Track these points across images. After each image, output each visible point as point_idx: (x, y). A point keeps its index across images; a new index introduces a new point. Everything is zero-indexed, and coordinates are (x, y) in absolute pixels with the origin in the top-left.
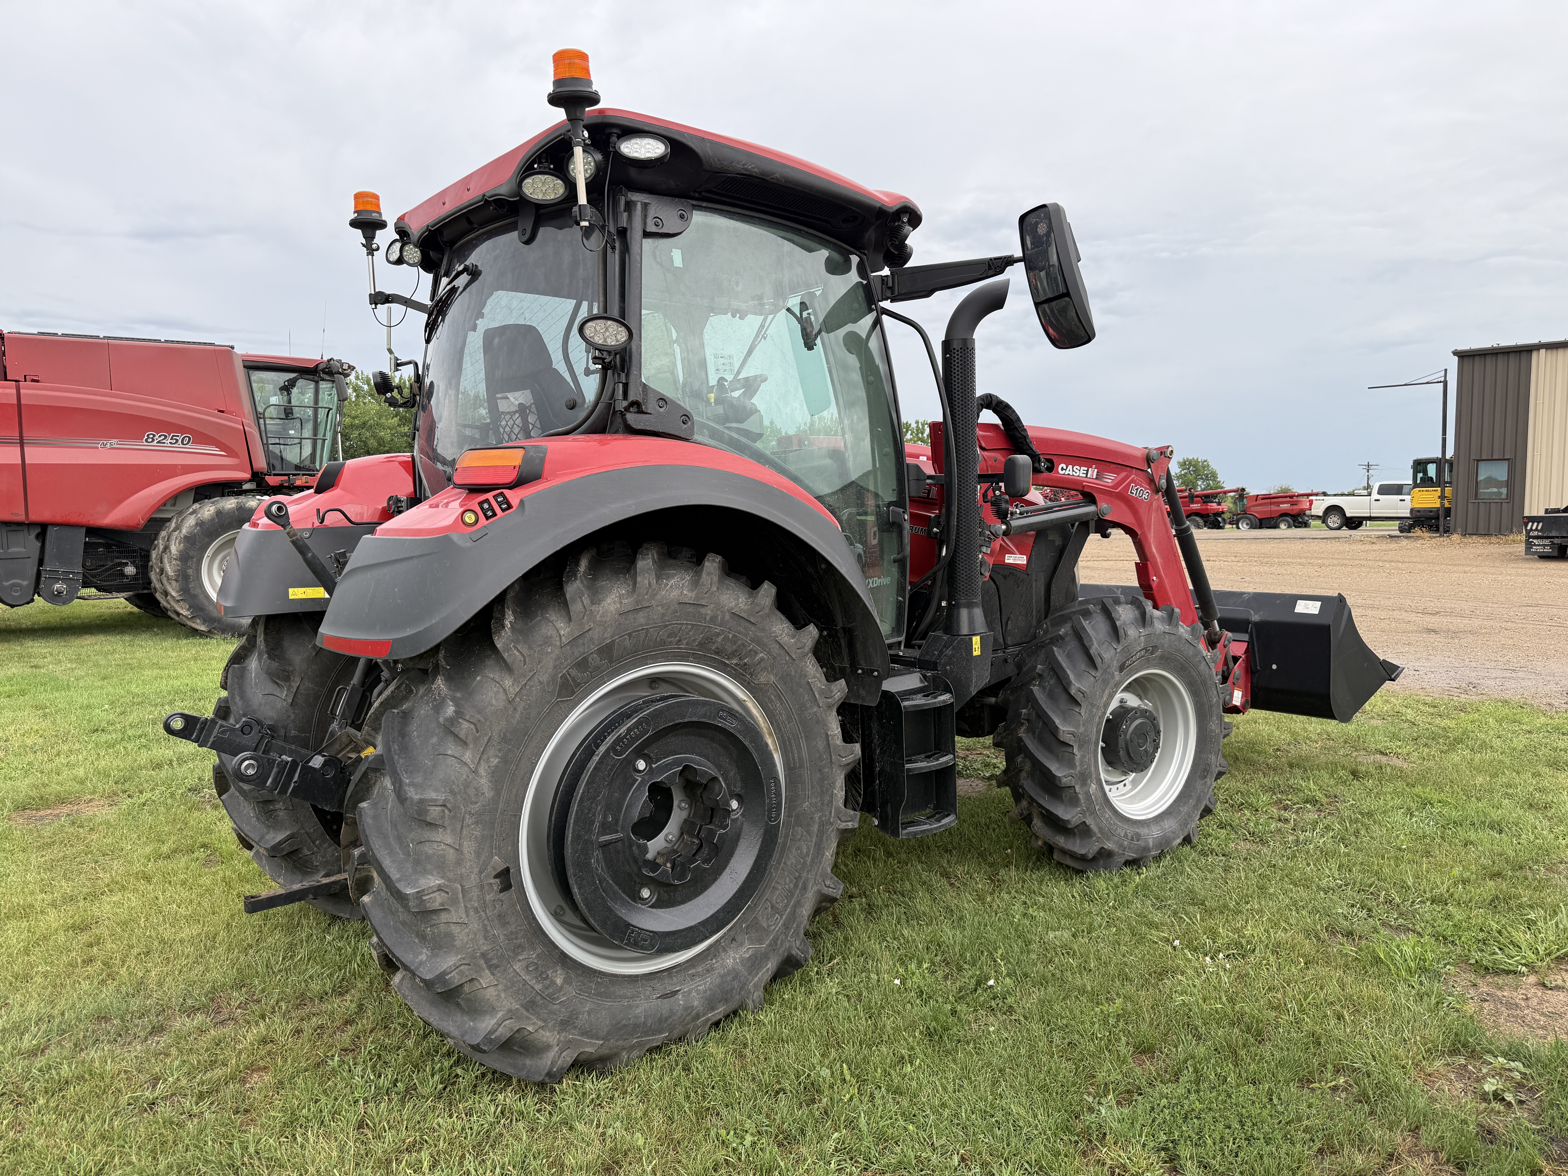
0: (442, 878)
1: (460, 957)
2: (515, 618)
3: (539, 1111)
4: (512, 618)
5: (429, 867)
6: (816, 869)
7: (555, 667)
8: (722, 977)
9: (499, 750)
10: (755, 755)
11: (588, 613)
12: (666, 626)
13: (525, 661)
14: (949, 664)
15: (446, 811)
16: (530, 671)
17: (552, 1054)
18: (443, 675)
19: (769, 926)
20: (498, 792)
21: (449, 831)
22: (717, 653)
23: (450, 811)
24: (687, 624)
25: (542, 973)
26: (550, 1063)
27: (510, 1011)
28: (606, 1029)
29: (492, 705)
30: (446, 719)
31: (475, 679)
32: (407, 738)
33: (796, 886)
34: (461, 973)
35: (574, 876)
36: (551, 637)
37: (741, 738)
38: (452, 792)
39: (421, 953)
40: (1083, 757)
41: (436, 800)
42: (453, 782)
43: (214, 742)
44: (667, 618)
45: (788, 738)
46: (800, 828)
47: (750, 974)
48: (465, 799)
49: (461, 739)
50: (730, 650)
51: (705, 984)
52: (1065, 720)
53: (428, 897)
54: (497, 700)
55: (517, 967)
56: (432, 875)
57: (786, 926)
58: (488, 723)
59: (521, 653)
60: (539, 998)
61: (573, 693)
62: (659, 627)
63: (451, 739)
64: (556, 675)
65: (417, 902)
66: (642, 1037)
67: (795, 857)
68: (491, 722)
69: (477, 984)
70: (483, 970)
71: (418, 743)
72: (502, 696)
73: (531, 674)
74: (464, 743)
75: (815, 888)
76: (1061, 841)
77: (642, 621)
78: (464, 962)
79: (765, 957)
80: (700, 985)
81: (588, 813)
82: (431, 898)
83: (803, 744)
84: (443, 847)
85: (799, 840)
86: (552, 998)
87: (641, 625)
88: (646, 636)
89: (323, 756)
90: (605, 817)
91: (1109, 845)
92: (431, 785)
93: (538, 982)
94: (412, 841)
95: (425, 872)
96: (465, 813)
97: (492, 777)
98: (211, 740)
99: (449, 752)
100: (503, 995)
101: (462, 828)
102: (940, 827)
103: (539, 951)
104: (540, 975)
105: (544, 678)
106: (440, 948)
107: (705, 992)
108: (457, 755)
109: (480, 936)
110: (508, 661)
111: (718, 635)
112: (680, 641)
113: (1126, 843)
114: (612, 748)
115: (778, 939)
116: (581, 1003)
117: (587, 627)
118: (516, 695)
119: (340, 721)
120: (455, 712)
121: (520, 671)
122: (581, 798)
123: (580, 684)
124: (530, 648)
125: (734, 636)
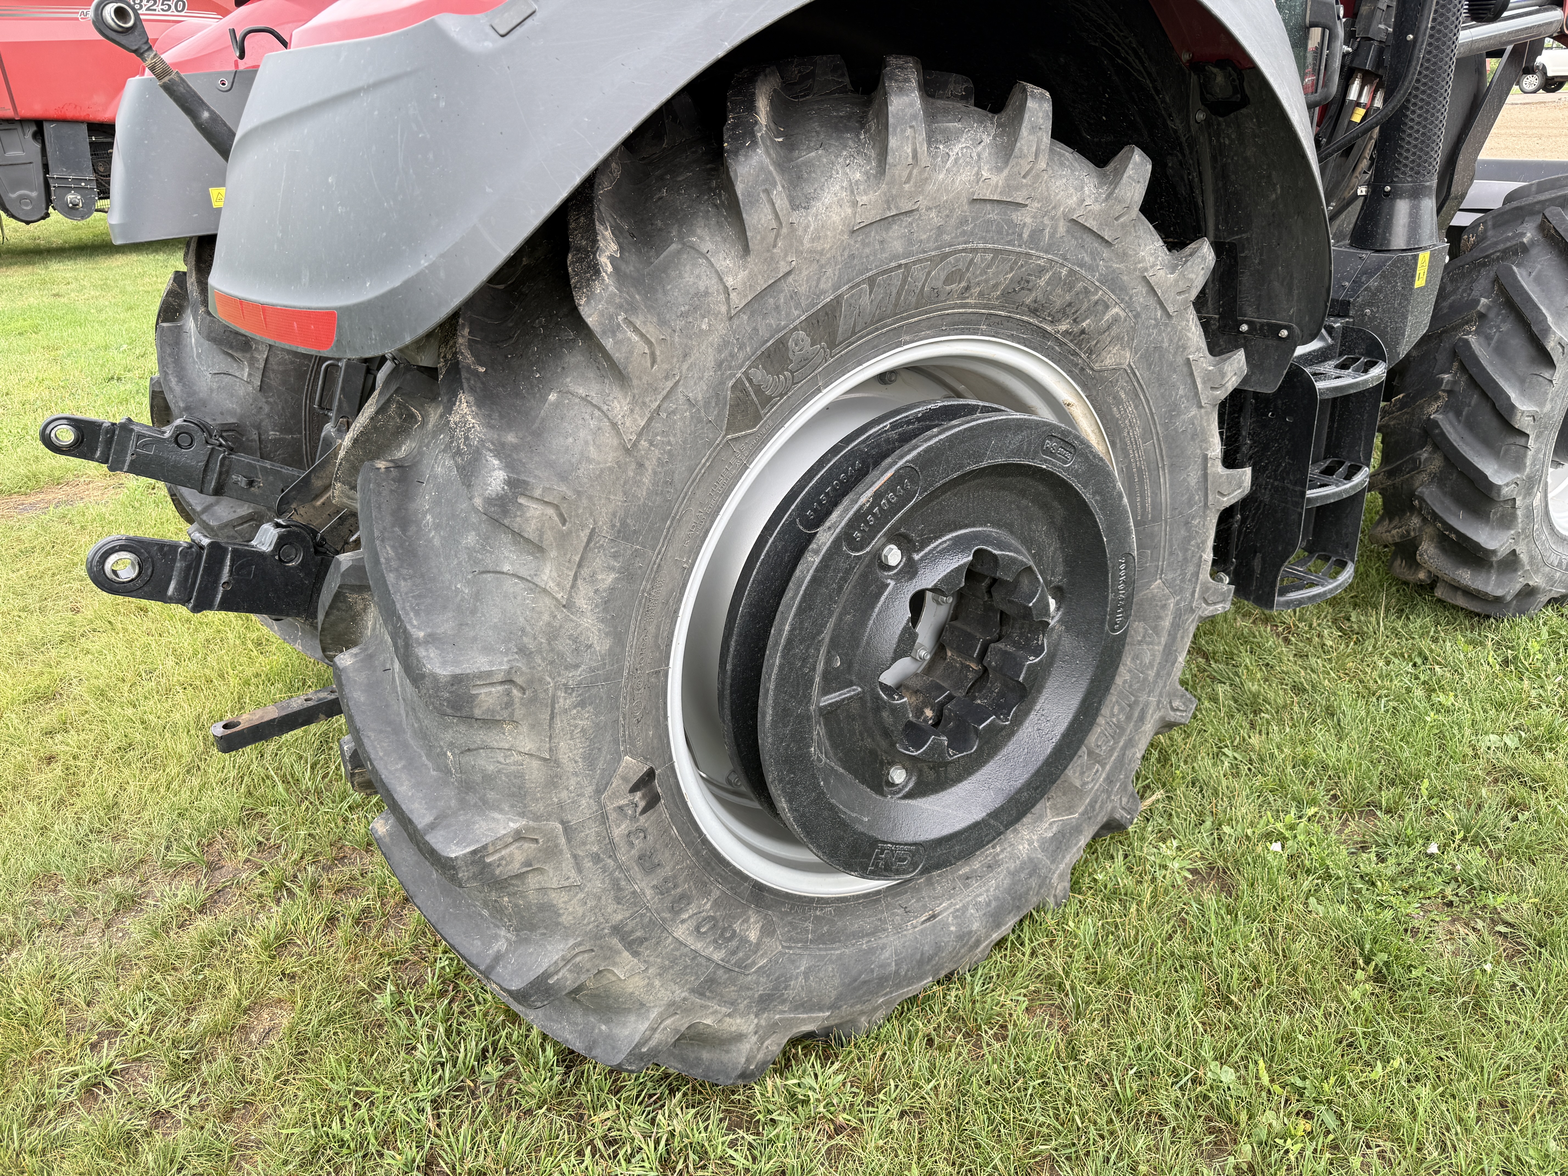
0: (522, 815)
1: (571, 942)
2: (621, 248)
3: (733, 1144)
4: (614, 247)
5: (491, 795)
6: (1161, 685)
7: (719, 365)
8: (1013, 874)
9: (615, 556)
10: (1099, 518)
11: (784, 231)
12: (945, 256)
13: (653, 355)
14: (1370, 304)
15: (515, 692)
16: (667, 378)
17: (745, 1047)
18: (472, 390)
19: (1084, 784)
20: (619, 639)
21: (524, 729)
22: (1034, 312)
23: (523, 690)
24: (985, 250)
25: (724, 930)
26: (744, 1060)
27: (672, 1004)
28: (834, 994)
29: (589, 460)
30: (489, 501)
31: (544, 399)
32: (413, 529)
33: (1129, 718)
34: (578, 969)
35: (780, 781)
36: (706, 293)
37: (1078, 487)
38: (522, 650)
39: (496, 937)
40: (1538, 451)
41: (490, 674)
42: (523, 630)
43: (132, 462)
44: (947, 237)
45: (1140, 470)
46: (1142, 624)
47: (1053, 862)
48: (552, 663)
49: (528, 541)
50: (1058, 303)
51: (988, 891)
52: (1523, 392)
53: (496, 857)
54: (598, 447)
55: (681, 932)
56: (501, 811)
57: (1110, 780)
58: (585, 501)
59: (642, 335)
60: (720, 972)
61: (757, 418)
62: (930, 259)
63: (505, 538)
64: (722, 383)
65: (474, 869)
66: (891, 992)
67: (1130, 671)
68: (590, 498)
69: (609, 975)
70: (618, 952)
71: (437, 542)
72: (609, 439)
73: (669, 384)
74: (537, 549)
75: (1157, 716)
76: (1466, 576)
77: (898, 246)
78: (582, 948)
79: (1077, 830)
80: (981, 895)
81: (803, 666)
82: (502, 858)
83: (1165, 479)
84: (517, 757)
85: (1140, 643)
86: (743, 966)
87: (895, 257)
88: (905, 280)
89: (278, 525)
90: (829, 661)
91: (1537, 580)
92: (475, 639)
93: (718, 947)
94: (451, 746)
95: (485, 806)
96: (556, 688)
97: (606, 610)
98: (129, 459)
99: (506, 568)
100: (657, 983)
101: (552, 717)
102: (1336, 588)
103: (716, 894)
104: (722, 935)
105: (698, 391)
106: (533, 928)
107: (988, 904)
108: (523, 572)
109: (608, 902)
110: (617, 356)
111: (1042, 270)
112: (967, 288)
113: (1558, 574)
114: (846, 537)
115: (1096, 802)
116: (793, 962)
117: (784, 268)
118: (640, 434)
119: (337, 421)
120: (510, 482)
121: (645, 379)
122: (789, 641)
123: (770, 398)
124: (663, 322)
125: (1071, 272)
